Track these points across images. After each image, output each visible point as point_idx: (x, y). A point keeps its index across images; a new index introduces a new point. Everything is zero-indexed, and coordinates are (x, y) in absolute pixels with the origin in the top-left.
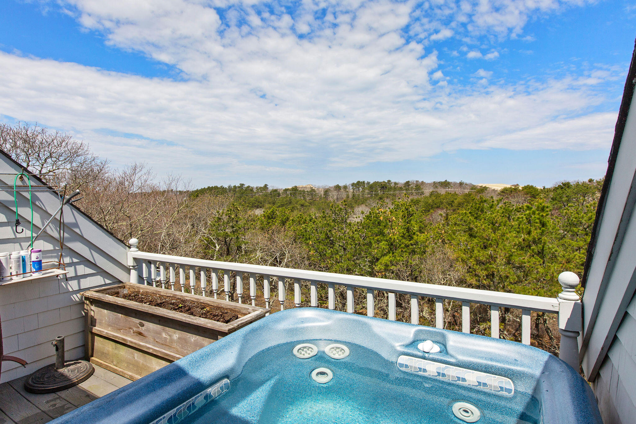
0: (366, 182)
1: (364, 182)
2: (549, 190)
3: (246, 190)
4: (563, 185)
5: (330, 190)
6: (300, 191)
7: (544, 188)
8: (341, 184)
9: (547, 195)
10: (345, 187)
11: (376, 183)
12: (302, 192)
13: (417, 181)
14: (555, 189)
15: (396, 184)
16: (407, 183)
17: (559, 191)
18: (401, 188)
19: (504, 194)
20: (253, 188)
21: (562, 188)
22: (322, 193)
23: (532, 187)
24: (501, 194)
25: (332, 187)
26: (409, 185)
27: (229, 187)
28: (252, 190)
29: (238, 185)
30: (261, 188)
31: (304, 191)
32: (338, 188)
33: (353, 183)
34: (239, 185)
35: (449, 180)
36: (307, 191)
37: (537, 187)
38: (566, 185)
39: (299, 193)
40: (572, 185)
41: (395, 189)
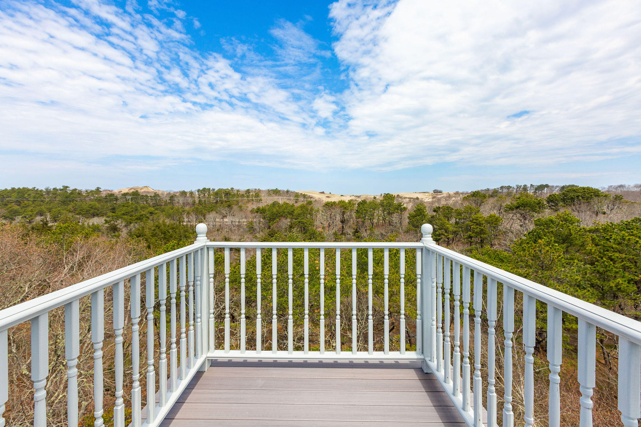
0: (211, 189)
1: (209, 189)
3: (72, 193)
5: (176, 195)
6: (142, 196)
8: (187, 190)
10: (191, 193)
11: (220, 190)
12: (145, 198)
13: (255, 189)
15: (238, 191)
16: (248, 191)
18: (243, 195)
20: (81, 191)
22: (168, 199)
25: (177, 192)
26: (250, 192)
27: (47, 189)
28: (80, 193)
29: (59, 187)
30: (92, 191)
31: (147, 196)
32: (183, 193)
33: (199, 190)
34: (62, 188)
35: (279, 189)
36: (151, 196)
39: (141, 198)
41: (238, 195)
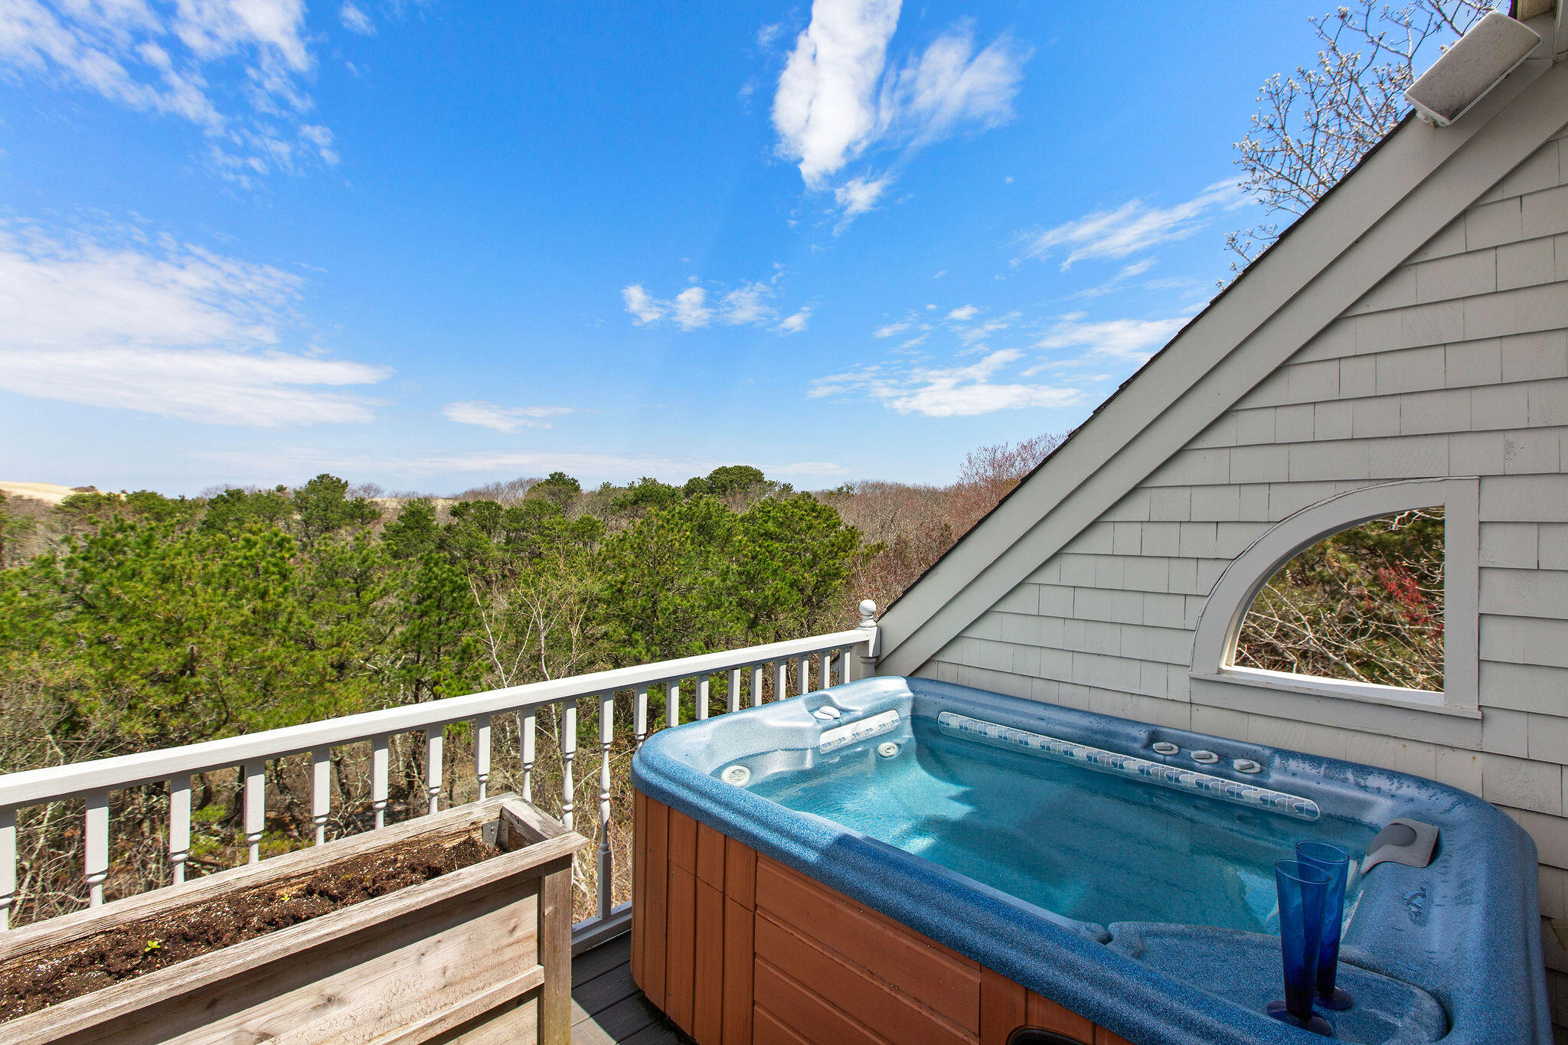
2: (196, 504)
4: (228, 495)
7: (183, 500)
9: (191, 516)
14: (213, 503)
17: (222, 508)
19: (74, 510)
21: (226, 501)
23: (153, 495)
24: (67, 509)
37: (165, 496)
38: (235, 497)
40: (246, 496)
